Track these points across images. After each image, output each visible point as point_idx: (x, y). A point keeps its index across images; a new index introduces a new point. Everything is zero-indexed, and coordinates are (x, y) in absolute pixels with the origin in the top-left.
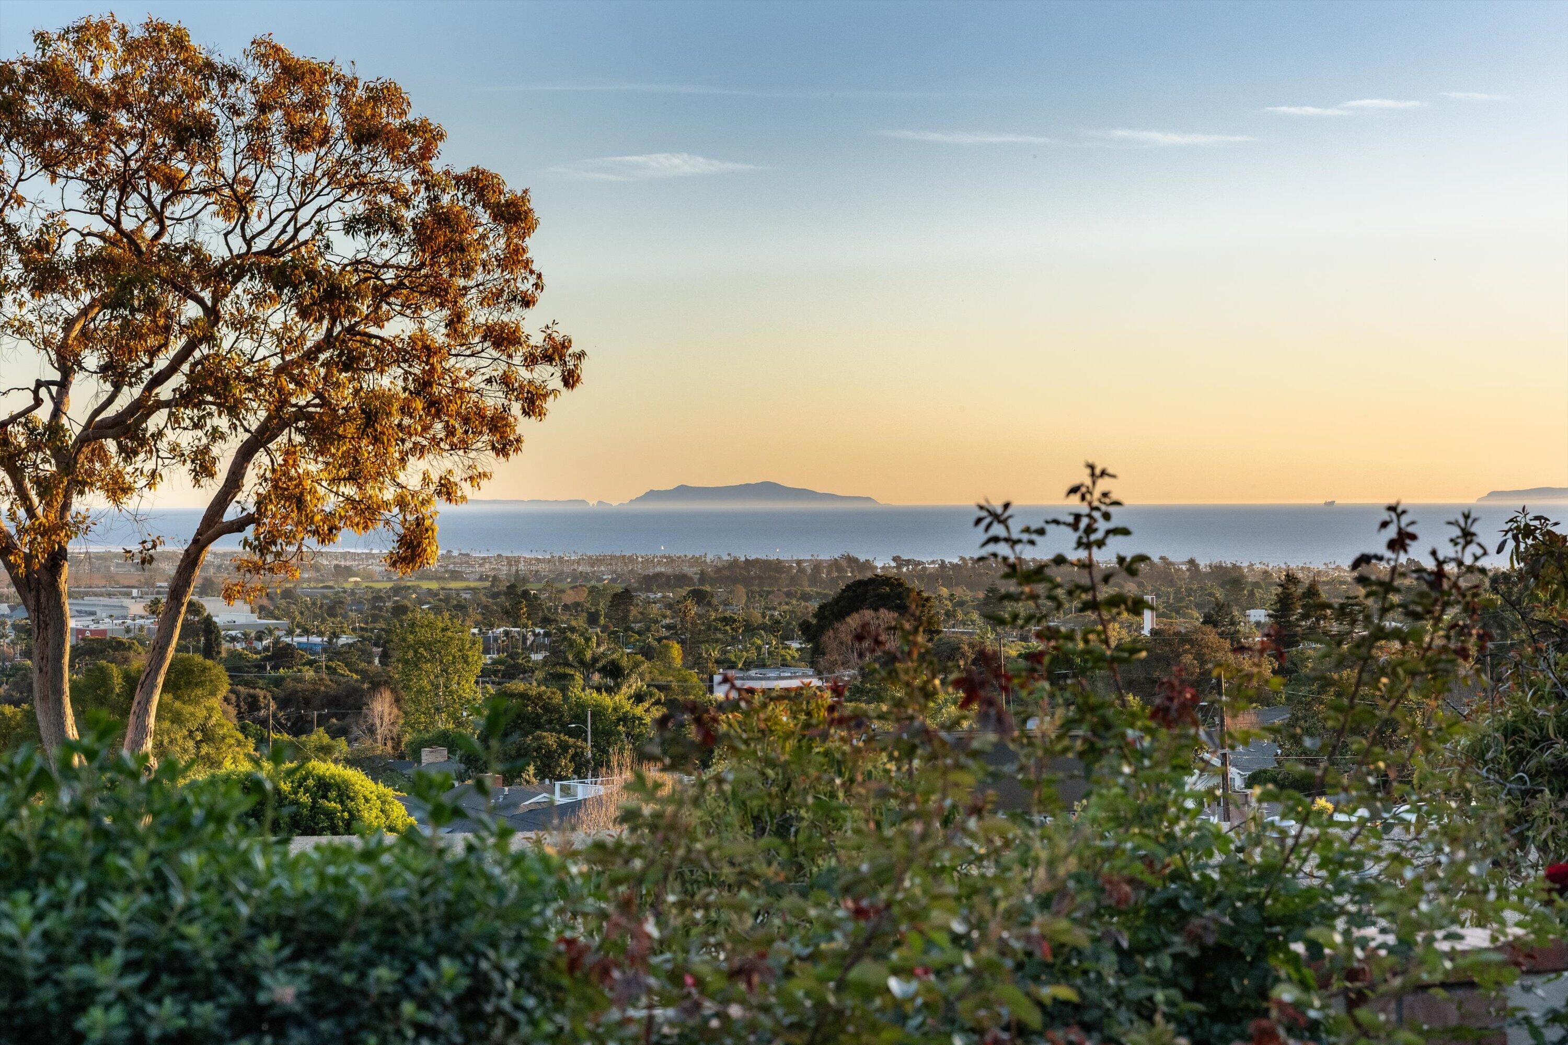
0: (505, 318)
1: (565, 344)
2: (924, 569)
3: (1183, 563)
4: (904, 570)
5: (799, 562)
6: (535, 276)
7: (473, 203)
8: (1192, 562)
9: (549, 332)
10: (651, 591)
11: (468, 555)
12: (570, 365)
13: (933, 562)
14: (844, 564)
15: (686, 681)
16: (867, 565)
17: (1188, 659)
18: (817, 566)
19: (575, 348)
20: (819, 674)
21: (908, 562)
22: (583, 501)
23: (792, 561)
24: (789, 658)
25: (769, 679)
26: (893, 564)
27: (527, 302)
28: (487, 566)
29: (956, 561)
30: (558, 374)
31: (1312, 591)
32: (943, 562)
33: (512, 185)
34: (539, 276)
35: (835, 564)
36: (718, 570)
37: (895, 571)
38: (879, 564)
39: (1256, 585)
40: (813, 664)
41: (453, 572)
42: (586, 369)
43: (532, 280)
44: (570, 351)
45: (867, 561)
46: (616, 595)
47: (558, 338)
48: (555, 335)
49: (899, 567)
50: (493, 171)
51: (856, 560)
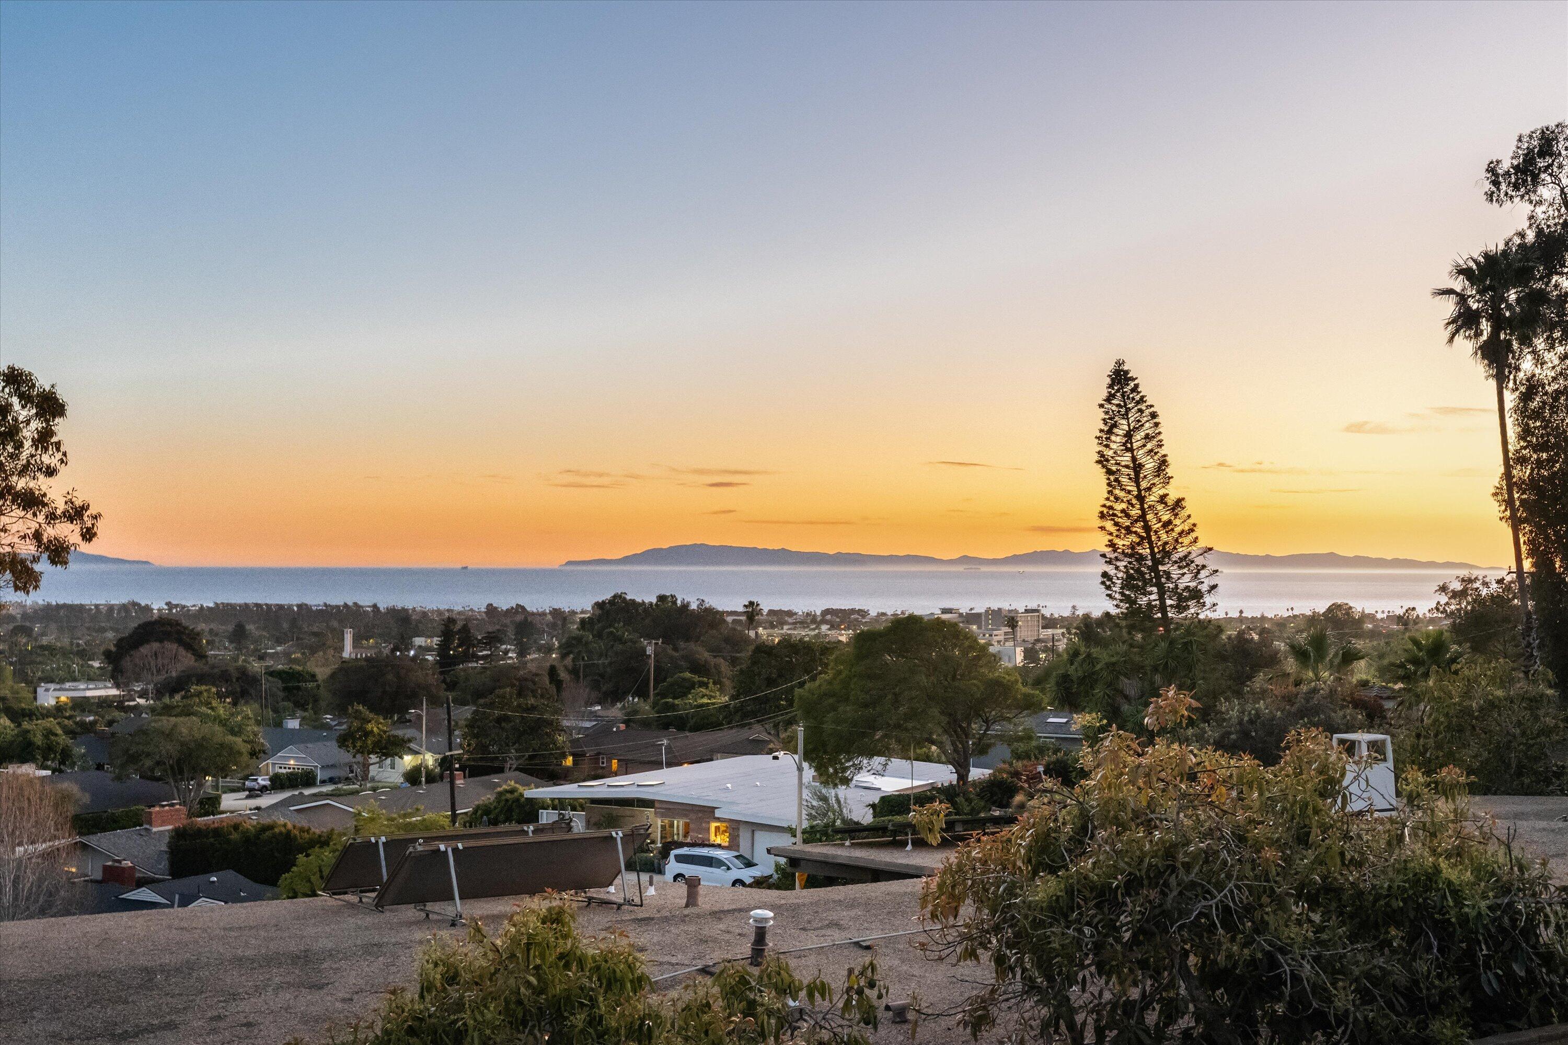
0: (32, 484)
1: (85, 507)
2: (189, 610)
3: (369, 606)
4: (174, 611)
5: (97, 606)
6: (60, 454)
7: (10, 395)
8: (375, 606)
9: (70, 497)
12: (89, 524)
13: (194, 606)
15: (18, 693)
16: (148, 609)
17: (390, 677)
18: (111, 608)
19: (92, 511)
20: (117, 686)
21: (176, 606)
24: (92, 674)
25: (79, 690)
26: (166, 607)
27: (50, 472)
29: (211, 605)
30: (77, 529)
31: (465, 629)
32: (202, 606)
33: (43, 382)
34: (65, 454)
35: (124, 607)
36: (35, 611)
37: (167, 612)
38: (155, 607)
39: (419, 622)
40: (113, 677)
42: (101, 527)
43: (59, 456)
44: (88, 513)
45: (147, 605)
47: (78, 503)
48: (74, 499)
49: (170, 609)
50: (27, 369)
51: (139, 605)
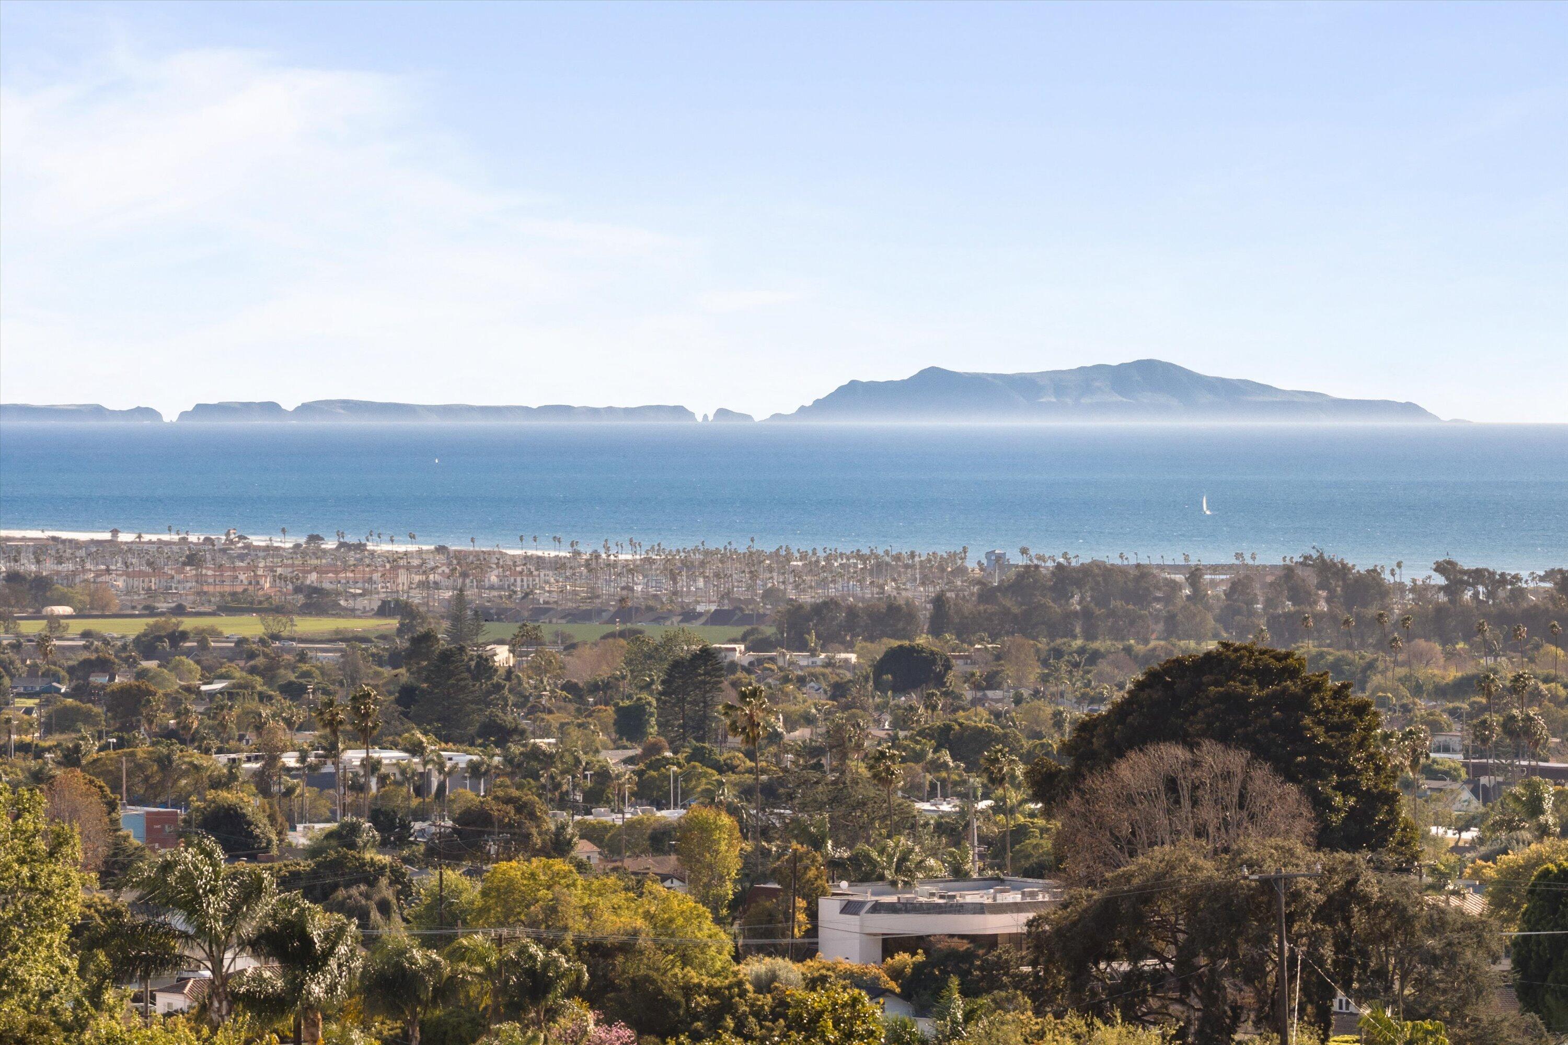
2: (1518, 594)
4: (1468, 595)
5: (1194, 575)
10: (802, 646)
11: (360, 547)
13: (1540, 576)
14: (1311, 578)
21: (1478, 575)
22: (679, 411)
23: (1176, 568)
26: (1439, 580)
28: (403, 577)
36: (987, 594)
37: (1442, 598)
38: (1402, 580)
41: (314, 591)
45: (1374, 573)
46: (677, 665)
49: (1452, 588)
51: (1342, 571)
